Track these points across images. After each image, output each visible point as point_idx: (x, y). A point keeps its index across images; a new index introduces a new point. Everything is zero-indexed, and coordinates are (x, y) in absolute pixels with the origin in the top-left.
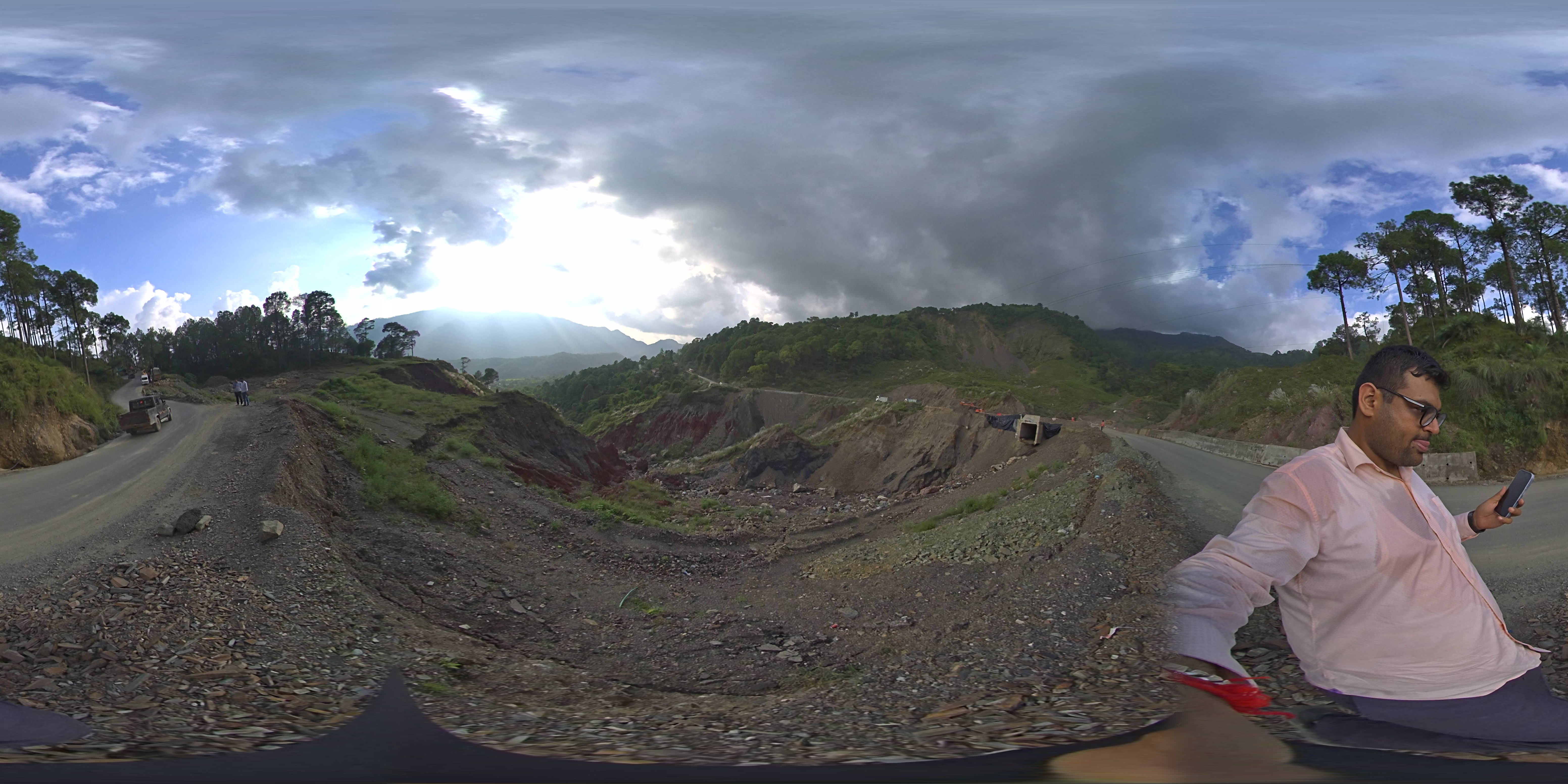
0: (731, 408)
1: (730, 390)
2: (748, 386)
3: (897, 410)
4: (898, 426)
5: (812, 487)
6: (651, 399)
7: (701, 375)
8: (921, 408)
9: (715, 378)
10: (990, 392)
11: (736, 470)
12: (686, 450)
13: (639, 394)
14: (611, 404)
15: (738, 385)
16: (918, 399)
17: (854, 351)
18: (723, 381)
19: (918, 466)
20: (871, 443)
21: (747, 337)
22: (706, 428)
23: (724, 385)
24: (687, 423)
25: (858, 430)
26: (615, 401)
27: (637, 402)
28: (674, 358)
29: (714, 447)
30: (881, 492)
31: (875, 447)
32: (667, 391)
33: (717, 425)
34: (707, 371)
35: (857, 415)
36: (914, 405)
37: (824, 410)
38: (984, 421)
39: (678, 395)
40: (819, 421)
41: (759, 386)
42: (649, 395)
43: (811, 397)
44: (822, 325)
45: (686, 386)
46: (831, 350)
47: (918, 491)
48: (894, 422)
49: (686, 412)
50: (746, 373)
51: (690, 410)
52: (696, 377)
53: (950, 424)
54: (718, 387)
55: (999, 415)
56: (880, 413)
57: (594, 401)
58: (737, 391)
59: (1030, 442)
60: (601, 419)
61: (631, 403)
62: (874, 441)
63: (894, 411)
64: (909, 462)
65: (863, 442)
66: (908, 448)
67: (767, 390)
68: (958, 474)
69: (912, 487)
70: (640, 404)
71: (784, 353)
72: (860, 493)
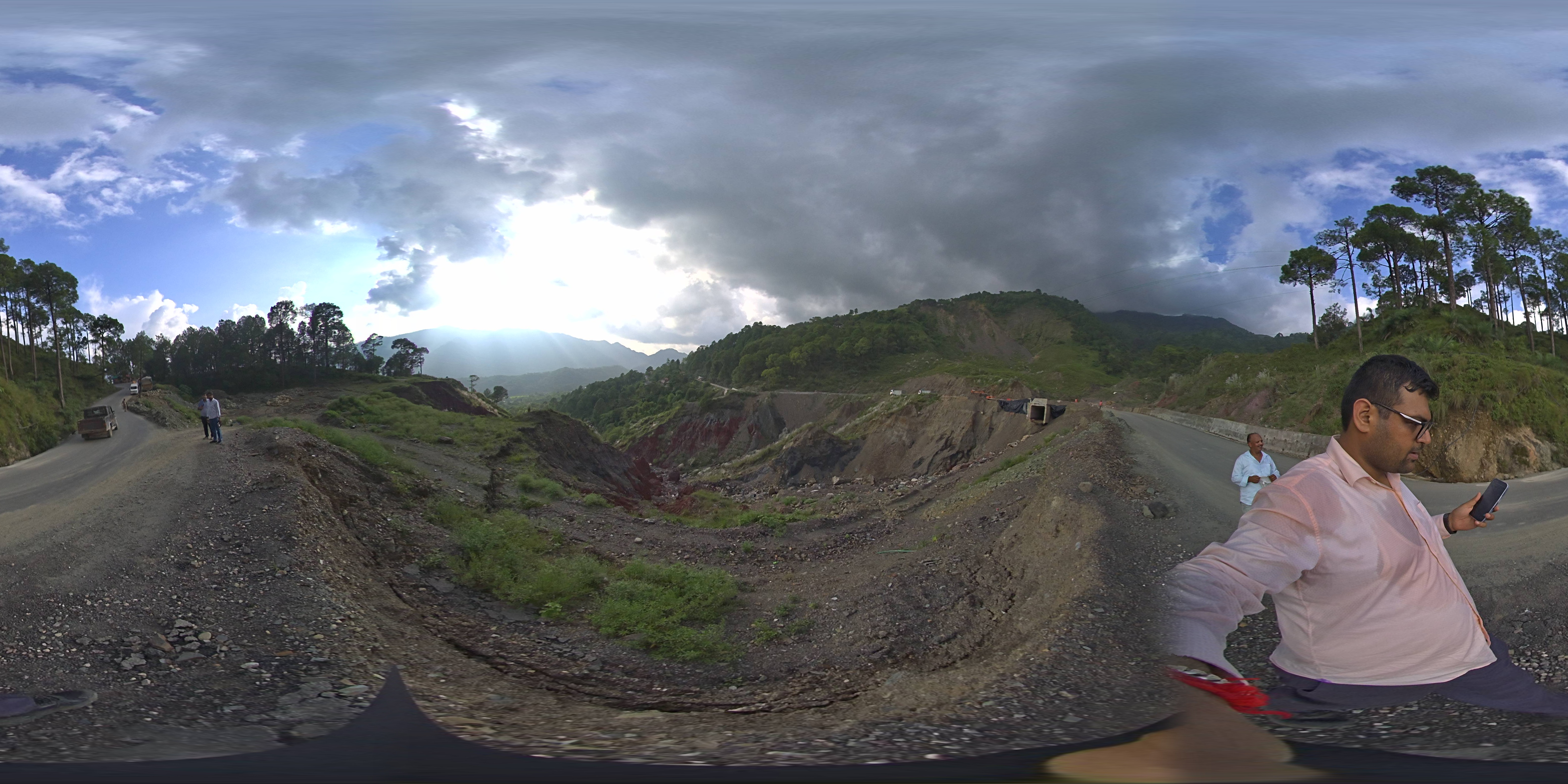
0: (751, 411)
1: (748, 395)
2: (764, 389)
3: (916, 401)
4: (919, 415)
5: (849, 478)
6: (668, 409)
7: (714, 382)
8: (938, 398)
9: (728, 384)
10: (997, 379)
11: (775, 470)
12: (713, 457)
13: (653, 406)
14: (625, 417)
15: (753, 390)
16: (932, 390)
17: (862, 348)
18: (739, 387)
19: (942, 450)
20: (896, 433)
21: (755, 342)
22: (730, 434)
23: (740, 390)
24: (710, 431)
25: (882, 423)
26: (630, 414)
27: (654, 413)
28: (680, 367)
29: (740, 451)
30: (913, 476)
31: (901, 437)
32: (683, 401)
33: (740, 430)
34: (718, 378)
35: (876, 409)
36: (930, 396)
37: (842, 407)
38: (996, 406)
39: (697, 403)
40: (839, 417)
41: (774, 388)
42: (664, 406)
43: (826, 396)
44: (825, 325)
45: (702, 394)
46: (839, 349)
47: (948, 471)
48: (914, 412)
49: (708, 420)
50: (759, 377)
51: (712, 416)
52: (708, 385)
53: (967, 411)
54: (734, 393)
55: (1009, 400)
56: (898, 406)
57: (607, 414)
58: (755, 395)
59: (1039, 422)
60: (620, 432)
61: (647, 414)
62: (899, 431)
63: (911, 403)
64: (933, 447)
65: (889, 433)
66: (930, 435)
67: (783, 392)
68: (979, 453)
69: (941, 468)
70: (659, 415)
71: (794, 354)
72: (894, 479)
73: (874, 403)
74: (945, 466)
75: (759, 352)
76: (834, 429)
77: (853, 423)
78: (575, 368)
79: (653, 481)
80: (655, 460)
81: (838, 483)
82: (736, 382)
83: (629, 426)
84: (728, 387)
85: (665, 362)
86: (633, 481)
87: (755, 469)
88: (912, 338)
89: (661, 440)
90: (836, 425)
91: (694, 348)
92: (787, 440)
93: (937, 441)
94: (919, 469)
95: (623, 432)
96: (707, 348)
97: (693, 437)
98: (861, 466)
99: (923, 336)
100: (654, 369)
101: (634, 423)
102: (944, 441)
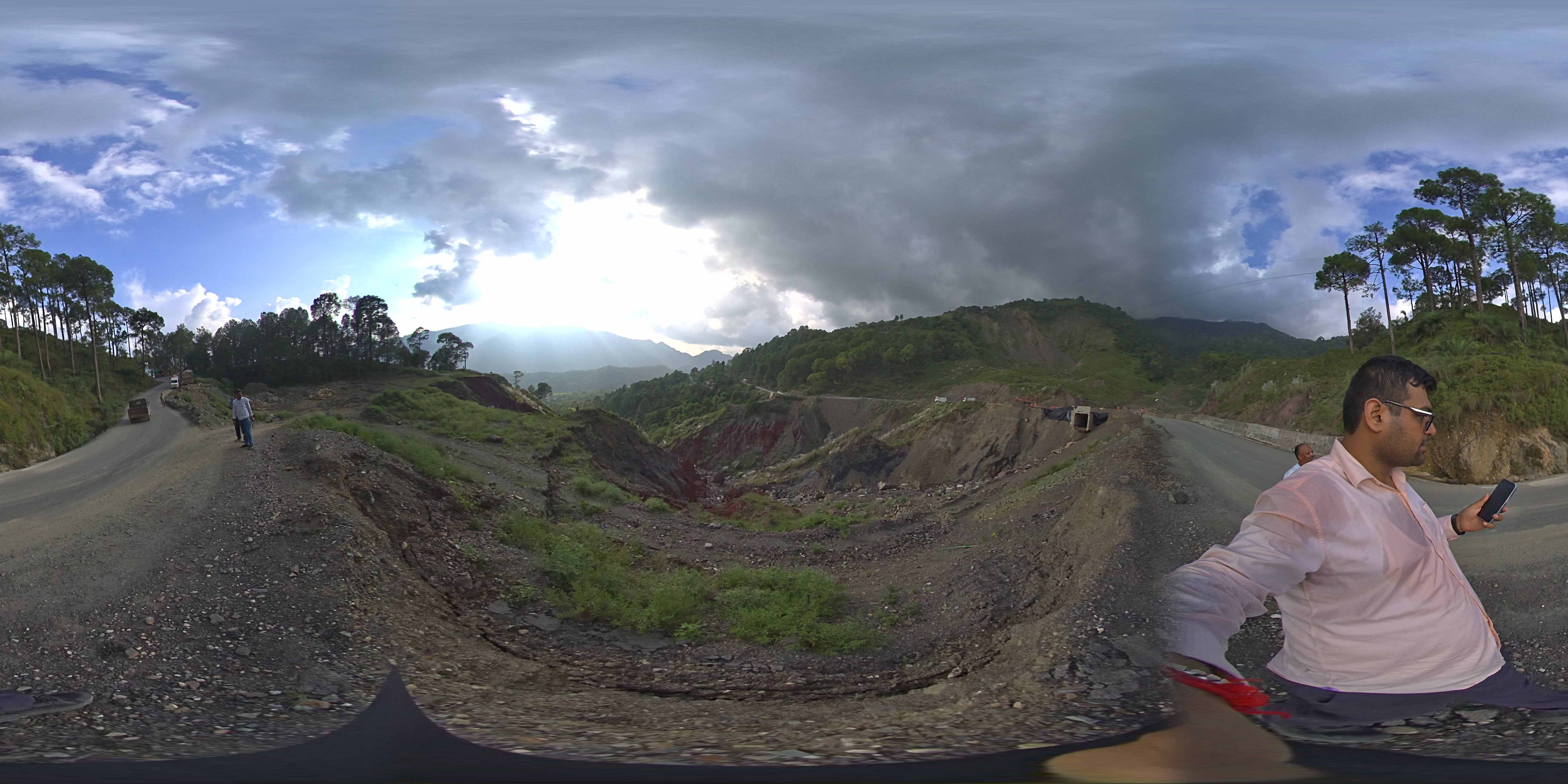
0: (797, 415)
1: (793, 399)
2: (810, 394)
3: (961, 408)
4: (965, 422)
5: (895, 484)
6: (713, 411)
7: (759, 385)
8: (983, 406)
9: (774, 388)
10: (1041, 387)
11: (821, 475)
12: (758, 460)
13: (698, 407)
14: (669, 417)
15: (798, 394)
16: (977, 397)
17: (907, 354)
18: (784, 391)
19: (987, 457)
20: (941, 439)
21: (801, 346)
22: (775, 437)
23: (786, 394)
24: (756, 434)
25: (927, 429)
26: (674, 415)
27: (699, 415)
28: (725, 369)
29: (785, 455)
30: (958, 482)
31: (946, 444)
32: (729, 403)
33: (785, 434)
34: (764, 381)
35: (921, 416)
36: (975, 403)
37: (887, 413)
38: (1040, 413)
39: (743, 406)
40: (884, 423)
41: (819, 393)
42: (709, 407)
43: (871, 401)
44: (871, 330)
45: (748, 396)
46: (885, 355)
47: (993, 477)
48: (960, 419)
49: (753, 422)
50: (805, 381)
51: (757, 419)
52: (753, 388)
53: (1012, 419)
54: (780, 397)
55: (1052, 408)
56: (943, 413)
57: (651, 414)
58: (801, 400)
59: (1083, 429)
60: (664, 433)
61: (692, 416)
62: (944, 438)
63: (957, 410)
64: (978, 454)
65: (934, 439)
66: (975, 442)
67: (828, 397)
68: (1023, 460)
69: (986, 474)
70: (704, 417)
71: (840, 359)
72: (940, 485)
73: (919, 410)
74: (990, 472)
75: (805, 356)
76: (879, 435)
77: (898, 428)
78: (619, 366)
79: (698, 483)
80: (699, 462)
81: (884, 489)
82: (781, 386)
83: (673, 427)
84: (773, 390)
85: (710, 363)
86: (679, 483)
87: (802, 473)
88: (957, 344)
89: (706, 441)
90: (881, 430)
91: (740, 350)
92: (832, 445)
93: (982, 448)
94: (964, 475)
95: (668, 432)
96: (752, 350)
97: (738, 440)
98: (907, 472)
99: (968, 343)
100: (699, 370)
101: (678, 423)
102: (989, 448)
